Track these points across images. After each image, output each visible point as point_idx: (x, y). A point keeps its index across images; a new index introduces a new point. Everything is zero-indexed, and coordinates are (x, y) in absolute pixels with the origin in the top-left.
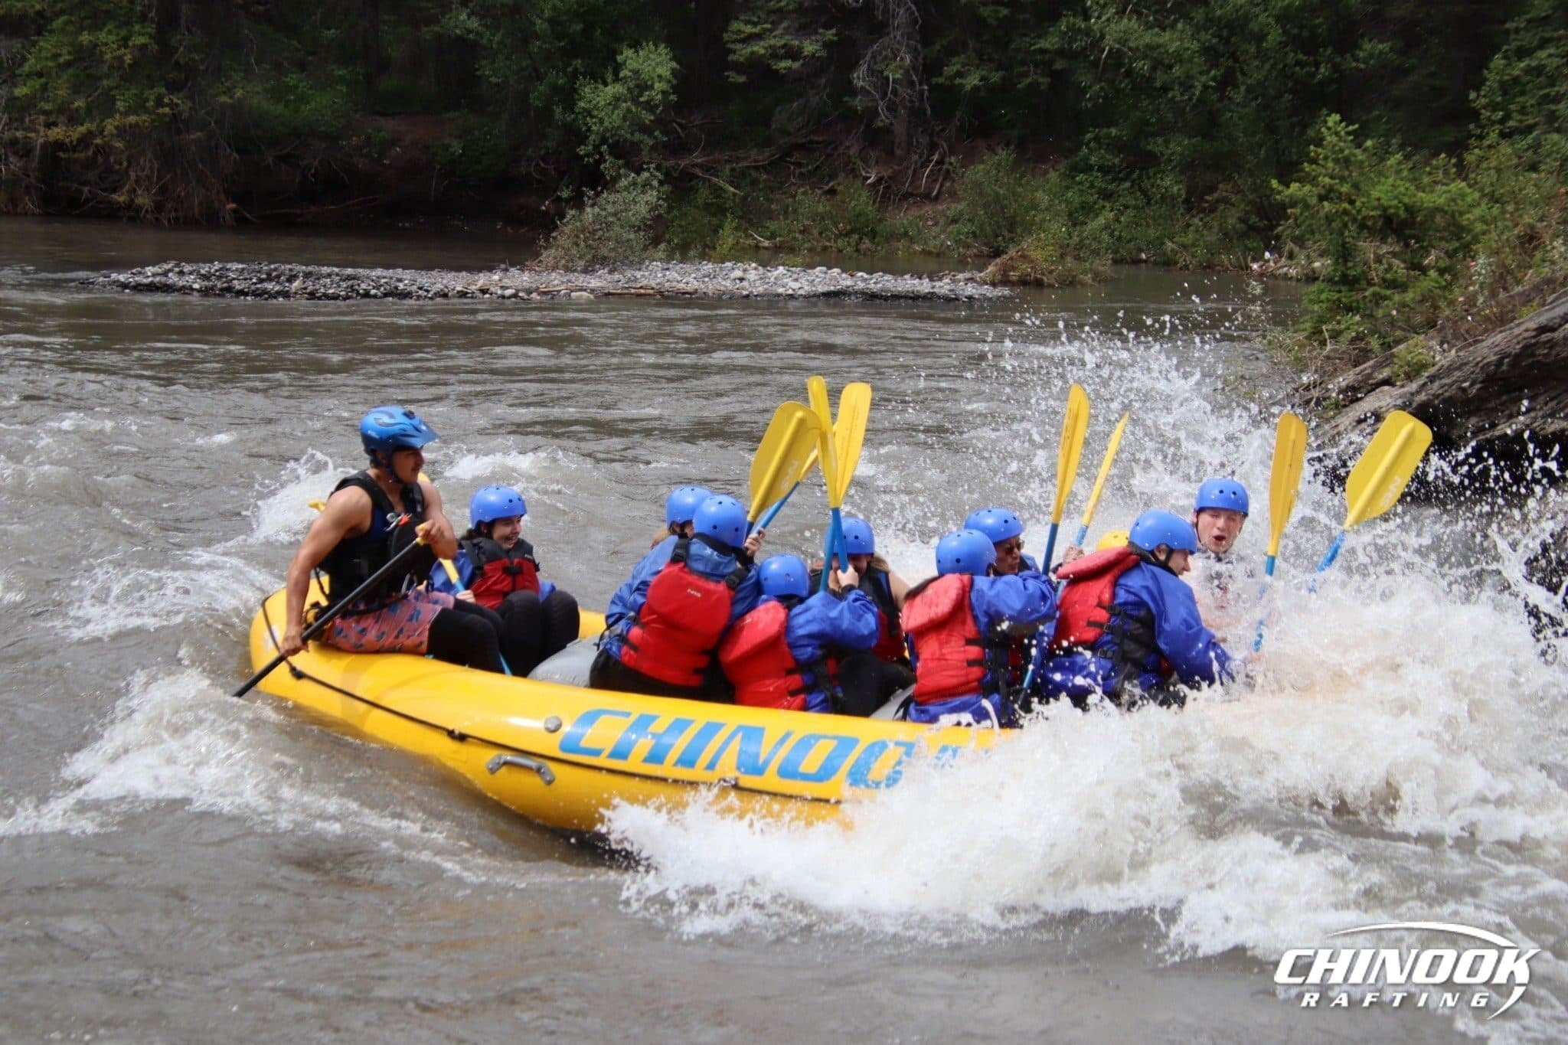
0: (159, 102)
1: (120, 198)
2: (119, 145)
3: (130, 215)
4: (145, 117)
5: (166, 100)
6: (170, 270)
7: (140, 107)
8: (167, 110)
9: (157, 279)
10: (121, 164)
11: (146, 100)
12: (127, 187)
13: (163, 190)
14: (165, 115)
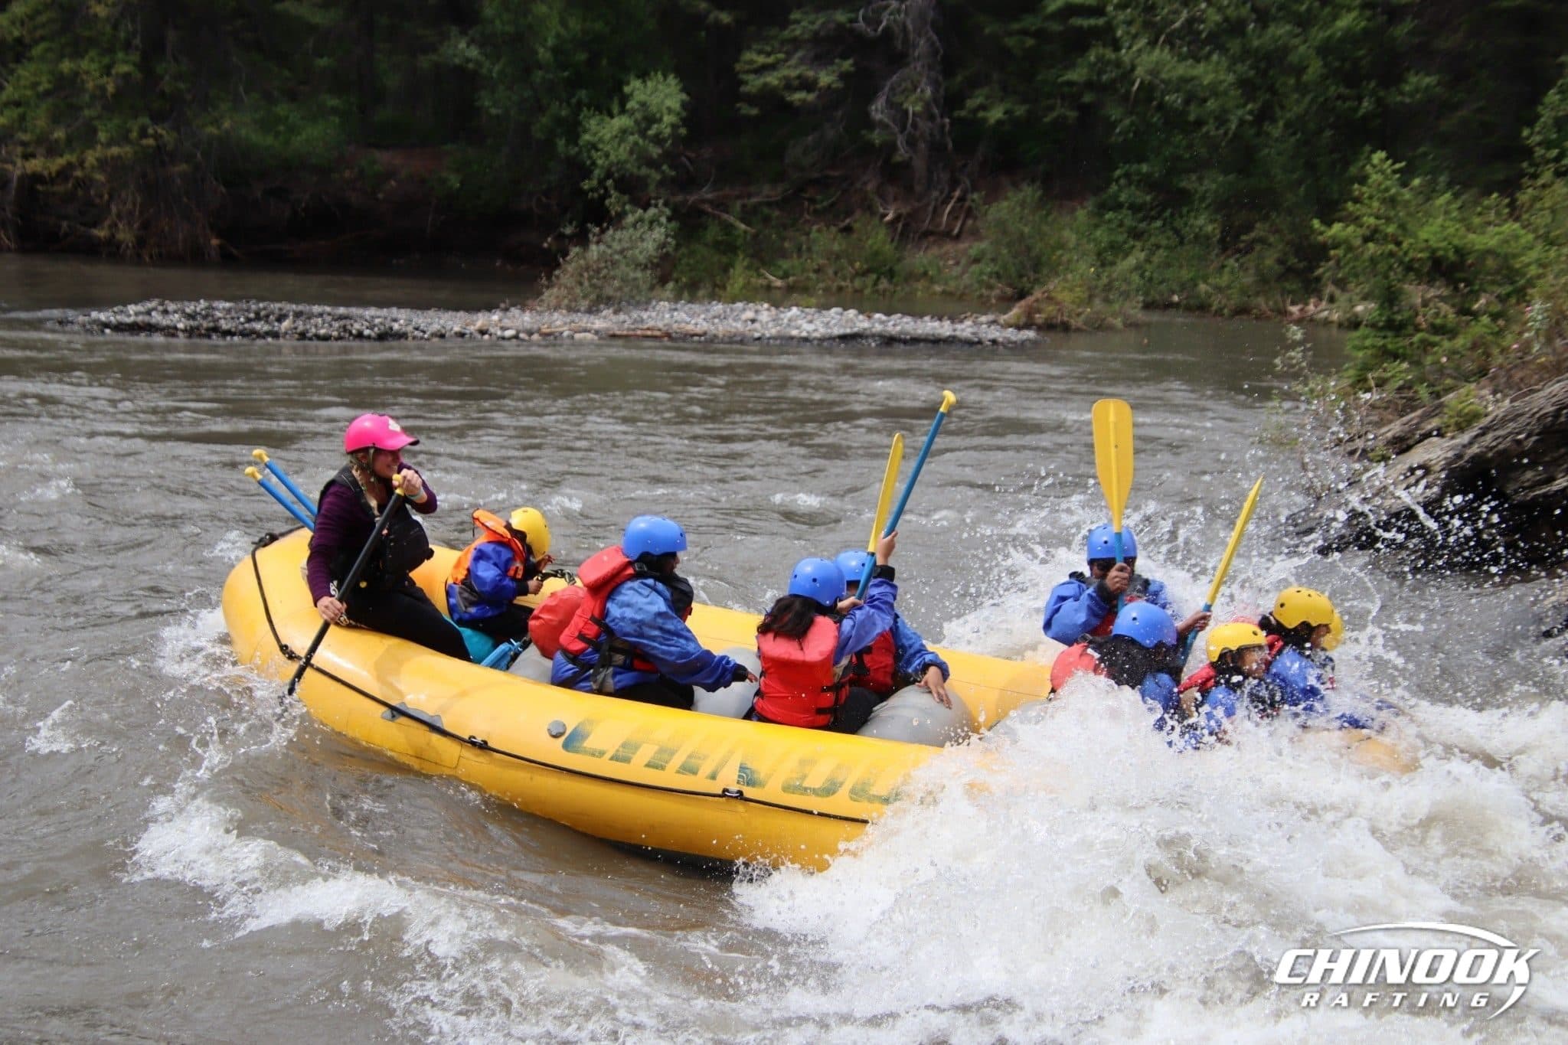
0: (143, 133)
1: (101, 233)
2: (100, 177)
3: (110, 252)
4: (128, 149)
5: (150, 131)
6: (154, 309)
7: (123, 138)
8: (151, 142)
9: (140, 318)
10: (101, 197)
11: (129, 131)
12: (107, 223)
13: (145, 226)
14: (148, 147)
